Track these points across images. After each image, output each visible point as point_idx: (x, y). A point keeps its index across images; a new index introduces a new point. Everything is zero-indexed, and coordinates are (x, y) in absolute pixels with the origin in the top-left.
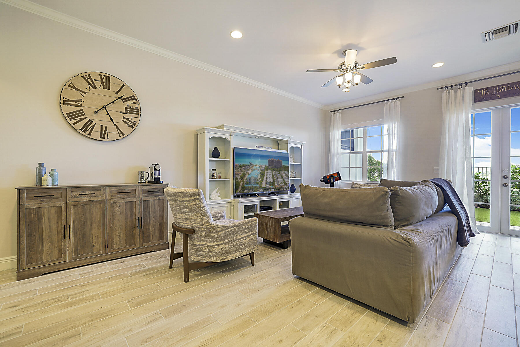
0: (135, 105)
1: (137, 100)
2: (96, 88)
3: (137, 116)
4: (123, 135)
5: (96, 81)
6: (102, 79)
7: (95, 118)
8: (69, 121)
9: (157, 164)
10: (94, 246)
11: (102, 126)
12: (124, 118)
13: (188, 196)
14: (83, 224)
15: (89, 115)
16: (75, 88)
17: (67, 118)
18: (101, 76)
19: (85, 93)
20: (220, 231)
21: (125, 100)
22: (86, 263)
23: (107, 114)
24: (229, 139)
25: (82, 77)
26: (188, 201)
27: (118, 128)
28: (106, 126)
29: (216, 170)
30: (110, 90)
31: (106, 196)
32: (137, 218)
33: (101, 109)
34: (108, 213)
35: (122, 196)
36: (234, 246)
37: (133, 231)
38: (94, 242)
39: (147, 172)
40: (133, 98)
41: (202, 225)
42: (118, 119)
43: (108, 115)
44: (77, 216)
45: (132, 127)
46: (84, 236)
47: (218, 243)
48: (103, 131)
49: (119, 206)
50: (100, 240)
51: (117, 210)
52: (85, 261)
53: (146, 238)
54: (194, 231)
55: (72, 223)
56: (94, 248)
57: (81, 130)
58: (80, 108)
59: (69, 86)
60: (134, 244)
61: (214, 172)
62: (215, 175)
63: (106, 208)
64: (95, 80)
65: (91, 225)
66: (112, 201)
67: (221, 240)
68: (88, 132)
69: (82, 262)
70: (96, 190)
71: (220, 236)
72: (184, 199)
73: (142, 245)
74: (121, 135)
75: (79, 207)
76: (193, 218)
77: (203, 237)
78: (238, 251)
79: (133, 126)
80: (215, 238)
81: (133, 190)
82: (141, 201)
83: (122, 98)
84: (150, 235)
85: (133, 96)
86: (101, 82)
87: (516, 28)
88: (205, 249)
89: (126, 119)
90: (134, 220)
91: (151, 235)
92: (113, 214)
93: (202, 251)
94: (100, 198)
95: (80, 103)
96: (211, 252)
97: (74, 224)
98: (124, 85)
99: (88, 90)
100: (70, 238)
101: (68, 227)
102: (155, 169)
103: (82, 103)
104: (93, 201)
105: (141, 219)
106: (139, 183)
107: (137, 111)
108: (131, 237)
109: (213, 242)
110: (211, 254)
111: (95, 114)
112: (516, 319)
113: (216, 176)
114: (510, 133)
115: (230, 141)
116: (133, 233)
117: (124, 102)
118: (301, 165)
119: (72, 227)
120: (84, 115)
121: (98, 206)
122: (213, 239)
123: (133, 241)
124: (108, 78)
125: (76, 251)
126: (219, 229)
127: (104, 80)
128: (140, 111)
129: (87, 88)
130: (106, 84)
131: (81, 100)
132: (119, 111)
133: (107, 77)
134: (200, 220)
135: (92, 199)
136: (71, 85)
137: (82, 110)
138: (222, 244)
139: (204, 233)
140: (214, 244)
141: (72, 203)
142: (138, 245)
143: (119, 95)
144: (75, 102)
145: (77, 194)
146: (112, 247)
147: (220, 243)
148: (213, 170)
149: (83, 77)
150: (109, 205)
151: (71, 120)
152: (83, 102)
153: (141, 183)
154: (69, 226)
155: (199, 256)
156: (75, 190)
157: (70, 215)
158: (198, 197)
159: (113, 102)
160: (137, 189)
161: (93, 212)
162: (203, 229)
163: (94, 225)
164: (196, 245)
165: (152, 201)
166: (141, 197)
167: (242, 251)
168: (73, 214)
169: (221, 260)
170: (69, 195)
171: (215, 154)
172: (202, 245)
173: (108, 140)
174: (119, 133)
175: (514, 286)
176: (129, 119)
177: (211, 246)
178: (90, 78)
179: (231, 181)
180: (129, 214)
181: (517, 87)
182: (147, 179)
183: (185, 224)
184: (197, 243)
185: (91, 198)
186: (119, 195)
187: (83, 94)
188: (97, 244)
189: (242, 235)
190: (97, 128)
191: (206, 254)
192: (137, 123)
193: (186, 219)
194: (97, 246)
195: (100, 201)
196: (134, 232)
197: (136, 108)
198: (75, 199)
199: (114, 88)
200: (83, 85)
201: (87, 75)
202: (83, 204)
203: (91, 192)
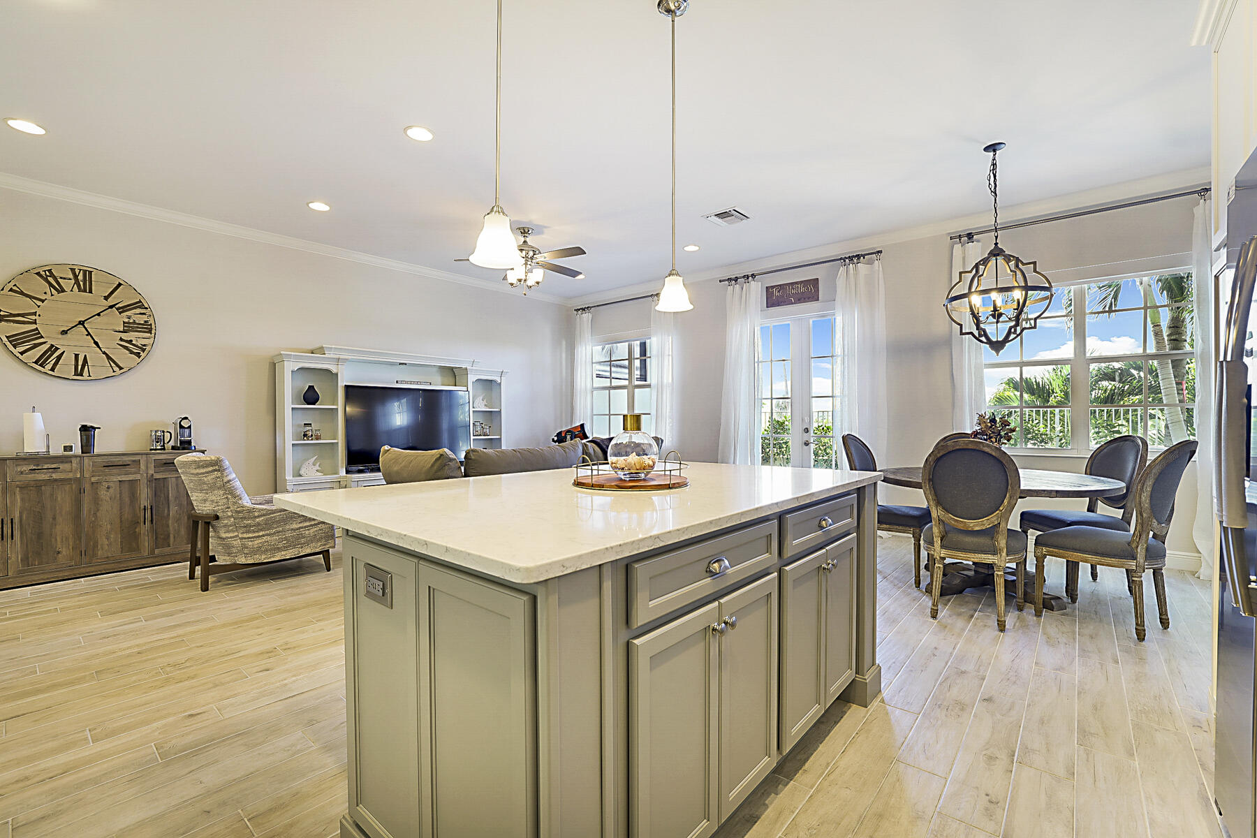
0: (145, 318)
1: (147, 308)
2: (63, 291)
3: (148, 335)
4: (121, 368)
5: (65, 279)
6: (76, 277)
7: (62, 342)
8: (11, 348)
9: (186, 418)
10: (59, 553)
11: (77, 356)
12: (121, 339)
13: (203, 467)
14: (39, 518)
15: (51, 337)
16: (22, 293)
17: (8, 344)
18: (73, 270)
19: (43, 301)
20: (259, 517)
21: (122, 310)
22: (44, 580)
23: (87, 335)
24: (334, 371)
25: (36, 274)
26: (203, 473)
27: (109, 358)
28: (85, 356)
29: (311, 424)
30: (91, 293)
31: (82, 471)
32: (142, 507)
33: (76, 326)
34: (87, 500)
35: (115, 471)
36: (286, 539)
37: (136, 528)
38: (59, 546)
39: (167, 432)
40: (139, 305)
41: (229, 508)
42: (110, 342)
43: (89, 337)
44: (27, 504)
45: (138, 355)
46: (40, 535)
47: (256, 534)
48: (80, 363)
49: (108, 488)
50: (71, 544)
51: (103, 493)
52: (42, 577)
53: (161, 538)
54: (217, 518)
55: (17, 515)
56: (60, 555)
57: (36, 362)
58: (34, 327)
59: (11, 290)
60: (138, 549)
61: (308, 428)
62: (310, 433)
63: (82, 491)
64: (61, 278)
65: (54, 519)
66: (93, 479)
67: (261, 530)
68: (49, 366)
69: (35, 578)
70: (62, 462)
71: (259, 524)
72: (198, 471)
73: (152, 552)
74: (116, 369)
75: (31, 490)
76: (214, 498)
77: (230, 525)
78: (294, 547)
79: (139, 353)
80: (251, 526)
81: (134, 461)
82: (151, 480)
83: (117, 306)
84: (169, 536)
85: (140, 302)
86: (73, 281)
88: (237, 543)
89: (126, 341)
90: (138, 511)
91: (172, 536)
92: (96, 500)
93: (233, 547)
94: (71, 475)
95: (33, 317)
96: (247, 548)
97: (21, 517)
98: (120, 285)
99: (48, 296)
100: (12, 539)
101: (9, 521)
102: (181, 427)
103: (37, 317)
104: (56, 480)
105: (151, 509)
106: (151, 450)
107: (148, 328)
108: (130, 538)
109: (248, 532)
110: (246, 551)
111: (64, 336)
113: (312, 435)
115: (337, 374)
116: (136, 532)
117: (120, 313)
118: (500, 412)
119: (16, 521)
120: (42, 337)
121: (67, 487)
122: (247, 528)
123: (134, 545)
124: (88, 274)
125: (25, 560)
126: (256, 514)
127: (81, 277)
128: (153, 327)
129: (45, 293)
130: (85, 284)
131: (35, 314)
132: (111, 328)
133: (85, 272)
134: (224, 501)
135: (55, 476)
136: (15, 288)
137: (37, 329)
138: (263, 536)
139: (232, 519)
140: (251, 535)
141: (18, 483)
142: (144, 551)
143: (111, 301)
144: (23, 317)
145: (25, 468)
146: (95, 555)
147: (261, 534)
148: (305, 424)
149: (38, 274)
150: (87, 487)
151: (15, 346)
152: (39, 315)
153: (156, 450)
154: (12, 519)
155: (229, 554)
156: (21, 463)
157: (13, 503)
158: (217, 467)
159: (99, 315)
160: (143, 460)
161: (57, 497)
162: (230, 514)
163: (59, 519)
164: (224, 539)
165: (174, 480)
166: (151, 472)
167: (302, 547)
168: (19, 500)
169: (265, 559)
170: (11, 471)
171: (310, 397)
172: (231, 537)
173: (90, 378)
174: (111, 366)
176: (131, 341)
177: (245, 538)
178: (52, 275)
179: (340, 445)
180: (127, 500)
181: (811, 288)
182: (168, 443)
183: (206, 509)
184: (224, 535)
185: (53, 475)
186: (107, 470)
187: (39, 303)
188: (64, 549)
189: (301, 522)
190: (68, 359)
191: (239, 551)
192: (148, 348)
193: (205, 501)
194: (64, 552)
195: (70, 479)
196: (137, 530)
197: (145, 322)
198: (23, 477)
199: (100, 289)
200: (39, 287)
201: (45, 271)
202: (39, 485)
203: (53, 466)
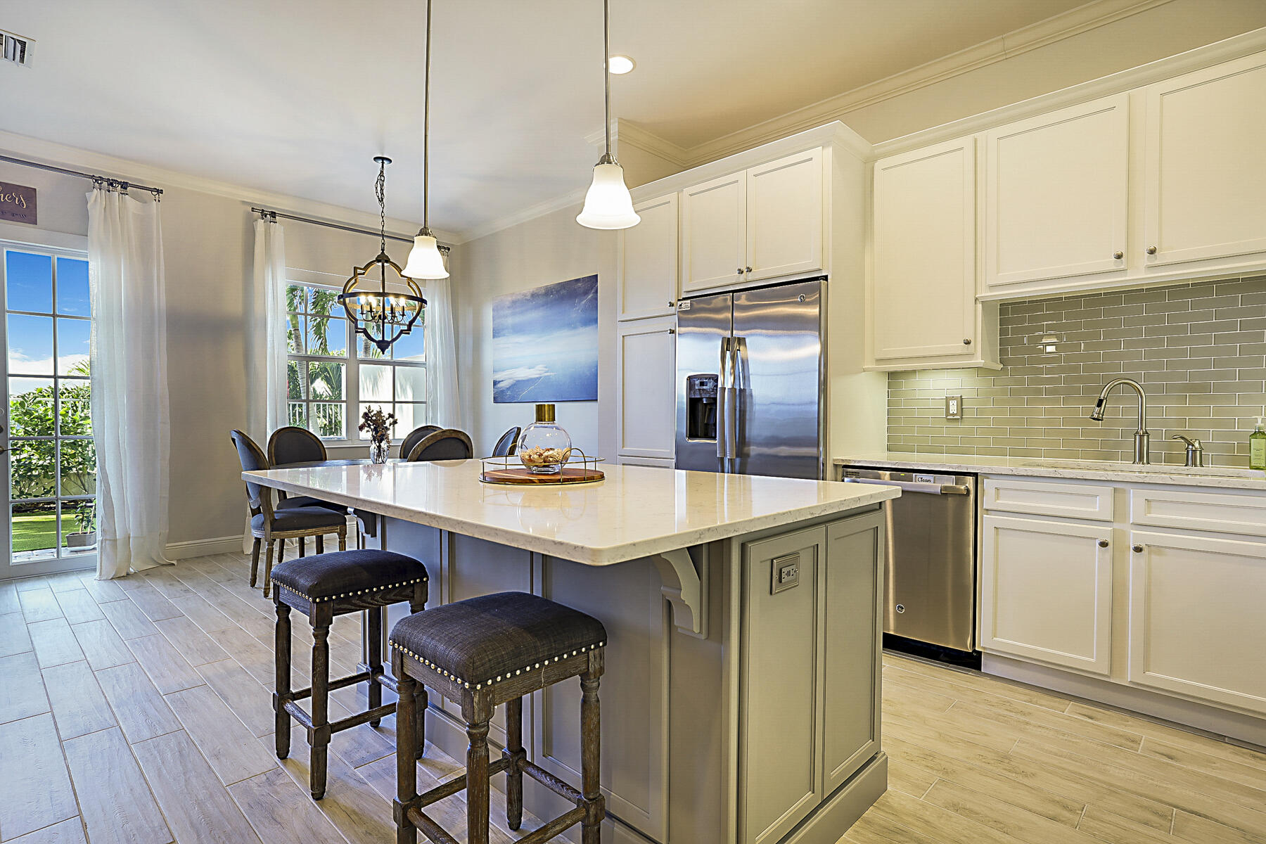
87: (23, 51)
112: (69, 773)
114: (7, 314)
175: (48, 699)
181: (19, 200)
